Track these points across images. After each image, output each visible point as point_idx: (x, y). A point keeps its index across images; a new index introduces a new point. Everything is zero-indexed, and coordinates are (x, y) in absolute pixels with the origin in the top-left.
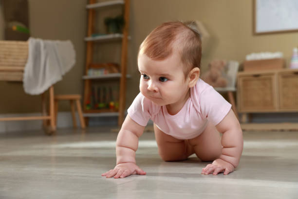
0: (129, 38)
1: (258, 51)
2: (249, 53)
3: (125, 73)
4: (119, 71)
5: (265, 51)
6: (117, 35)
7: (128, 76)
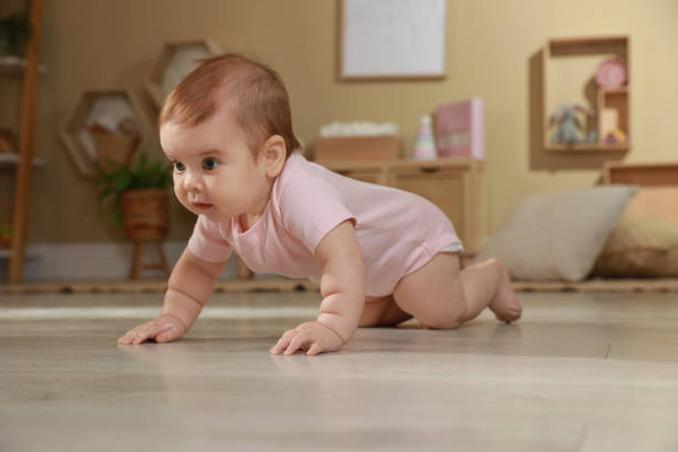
0: (42, 69)
1: (345, 118)
2: (329, 122)
3: (30, 154)
4: (16, 150)
5: (361, 119)
6: (11, 61)
7: (37, 161)
